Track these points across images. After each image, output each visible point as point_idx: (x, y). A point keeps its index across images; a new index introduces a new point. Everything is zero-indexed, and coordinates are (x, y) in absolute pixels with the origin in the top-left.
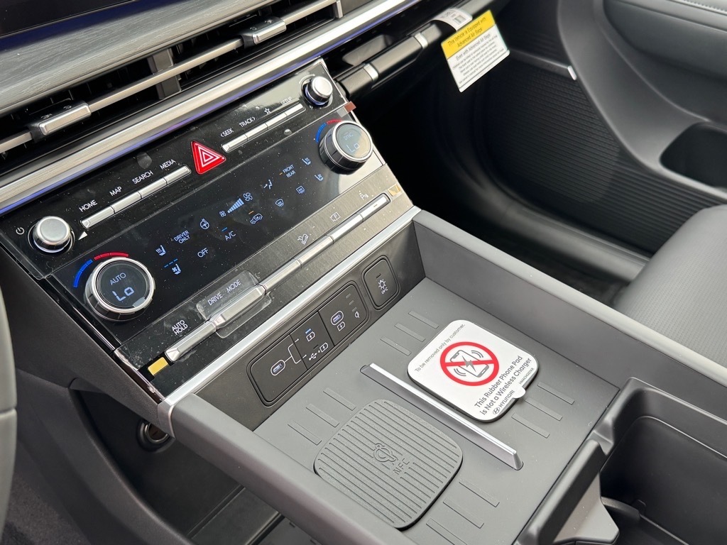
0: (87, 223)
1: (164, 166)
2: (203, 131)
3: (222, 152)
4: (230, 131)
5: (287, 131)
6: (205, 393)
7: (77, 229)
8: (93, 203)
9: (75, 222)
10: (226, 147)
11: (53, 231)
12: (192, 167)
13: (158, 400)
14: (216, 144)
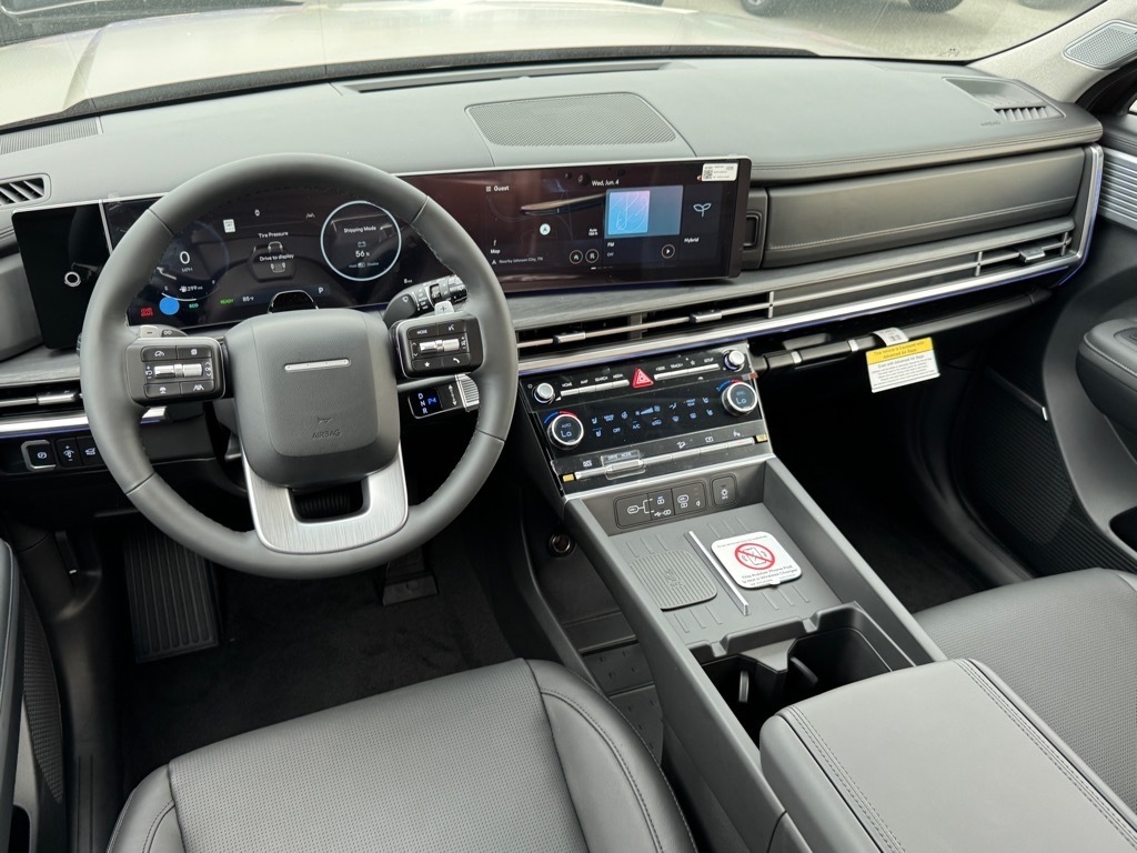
0: (563, 393)
1: (615, 377)
2: (646, 365)
3: (652, 379)
4: (663, 368)
5: (701, 378)
6: (586, 501)
7: (558, 394)
8: (570, 384)
9: (557, 390)
10: (656, 377)
11: (545, 391)
12: (631, 382)
13: (562, 495)
14: (650, 374)
